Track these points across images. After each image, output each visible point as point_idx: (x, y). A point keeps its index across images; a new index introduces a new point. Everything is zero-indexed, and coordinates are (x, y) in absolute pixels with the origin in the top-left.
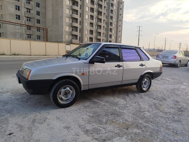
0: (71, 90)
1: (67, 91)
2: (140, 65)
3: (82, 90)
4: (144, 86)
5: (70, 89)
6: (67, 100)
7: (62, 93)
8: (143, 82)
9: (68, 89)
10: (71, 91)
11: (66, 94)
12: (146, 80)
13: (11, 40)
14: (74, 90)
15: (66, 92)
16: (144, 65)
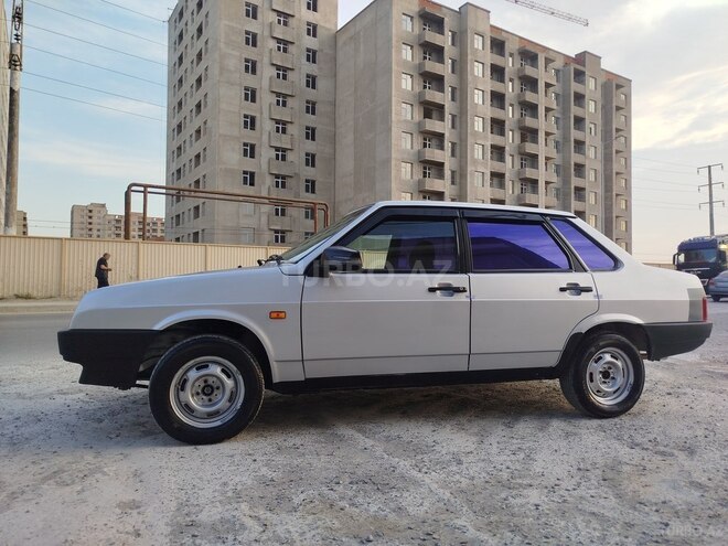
0: (229, 377)
1: (215, 379)
2: (562, 290)
3: (276, 379)
4: (603, 387)
5: (223, 371)
6: (211, 415)
7: (189, 385)
8: (595, 368)
9: (217, 370)
10: (229, 383)
11: (208, 390)
12: (608, 358)
13: (209, 248)
14: (240, 377)
15: (206, 381)
16: (588, 290)
